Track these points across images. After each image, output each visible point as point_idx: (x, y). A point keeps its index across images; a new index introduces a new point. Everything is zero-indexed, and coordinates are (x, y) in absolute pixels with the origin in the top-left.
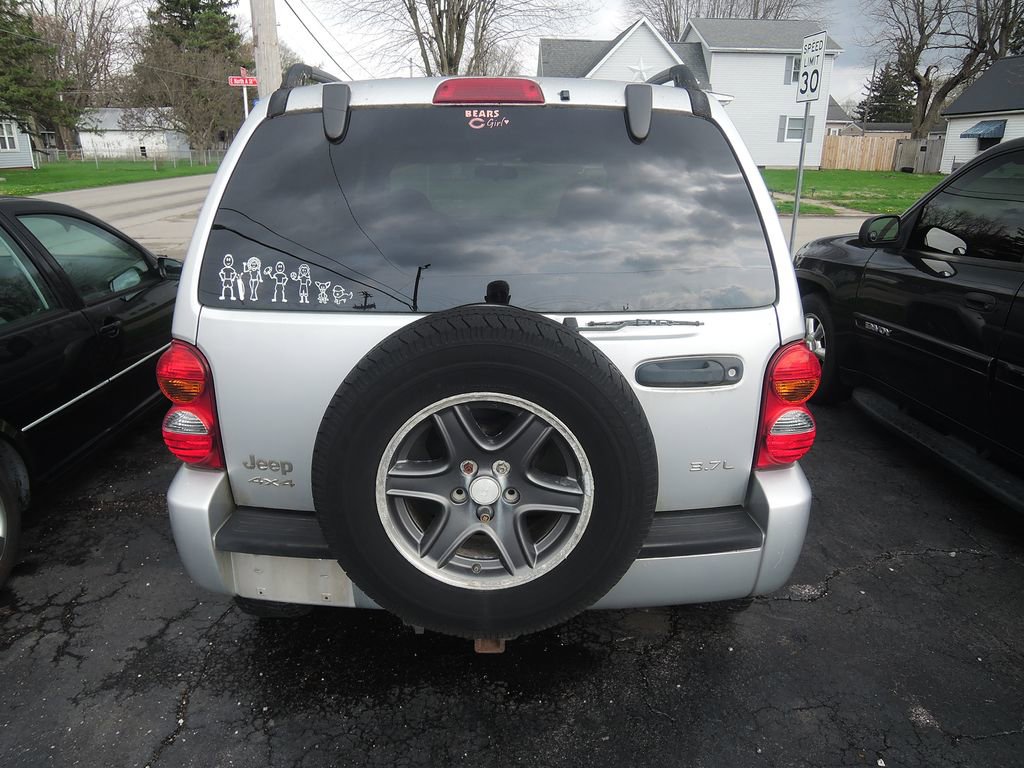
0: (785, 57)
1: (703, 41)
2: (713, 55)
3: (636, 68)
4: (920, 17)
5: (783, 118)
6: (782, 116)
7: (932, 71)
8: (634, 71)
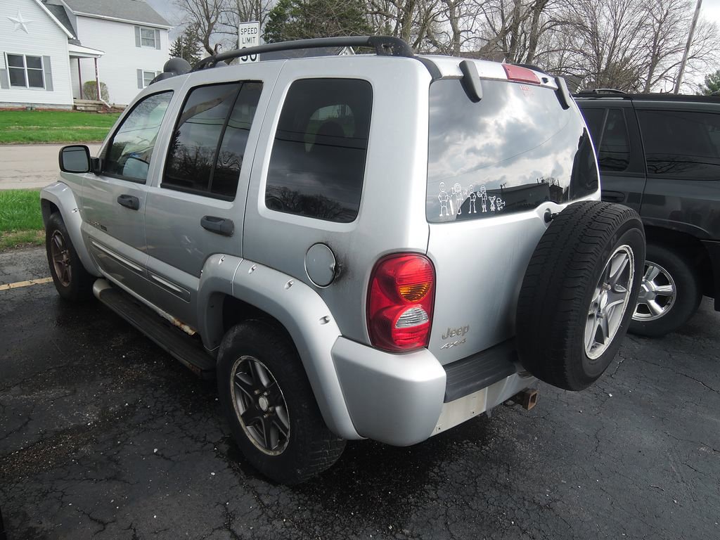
0: (133, 27)
1: (65, 4)
2: (77, 17)
3: (16, 19)
4: (206, 10)
5: (139, 71)
6: (138, 70)
7: (219, 47)
8: (15, 22)
